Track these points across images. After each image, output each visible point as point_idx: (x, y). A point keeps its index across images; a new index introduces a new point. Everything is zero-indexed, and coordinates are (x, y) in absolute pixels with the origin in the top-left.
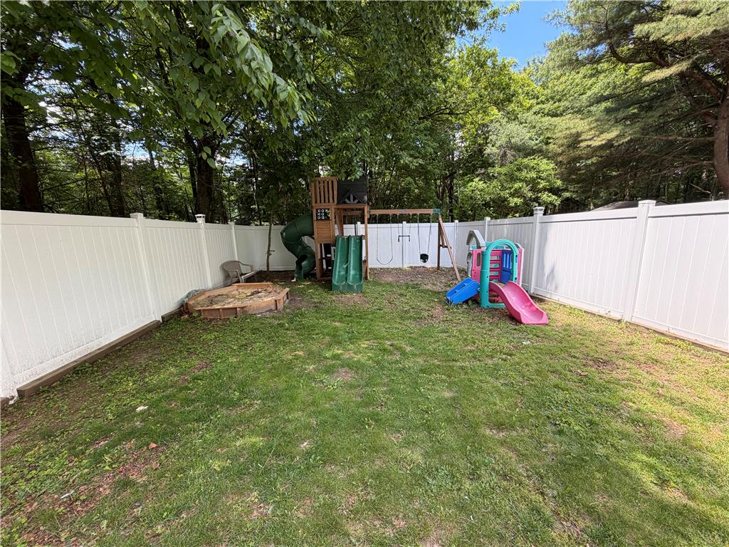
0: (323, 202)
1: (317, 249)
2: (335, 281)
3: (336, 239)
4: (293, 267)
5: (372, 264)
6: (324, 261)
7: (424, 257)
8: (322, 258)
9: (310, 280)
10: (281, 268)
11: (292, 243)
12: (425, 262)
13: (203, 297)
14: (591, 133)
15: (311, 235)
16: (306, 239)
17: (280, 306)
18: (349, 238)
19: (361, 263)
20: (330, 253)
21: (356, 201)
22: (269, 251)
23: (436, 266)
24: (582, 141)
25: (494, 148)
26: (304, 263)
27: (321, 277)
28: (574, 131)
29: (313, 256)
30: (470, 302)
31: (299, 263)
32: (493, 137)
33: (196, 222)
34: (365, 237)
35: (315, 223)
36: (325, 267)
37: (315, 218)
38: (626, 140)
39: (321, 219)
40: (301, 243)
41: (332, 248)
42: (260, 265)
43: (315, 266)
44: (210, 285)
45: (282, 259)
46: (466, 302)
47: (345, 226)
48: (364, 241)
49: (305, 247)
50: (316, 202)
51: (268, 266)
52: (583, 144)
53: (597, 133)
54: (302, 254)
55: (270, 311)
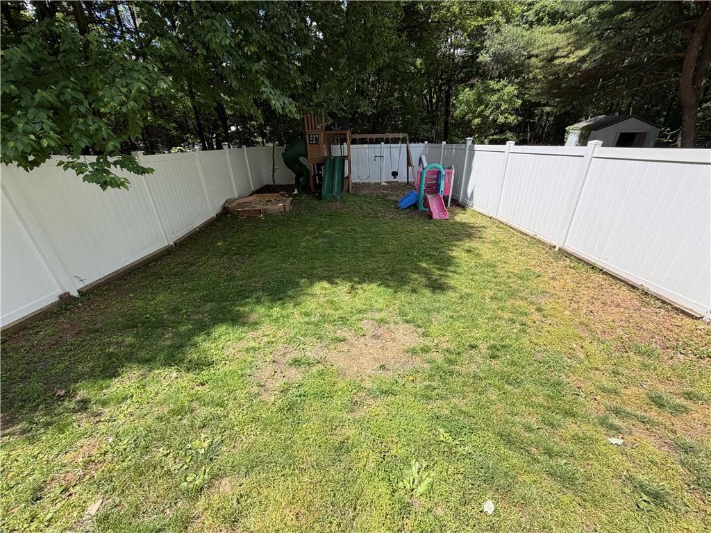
0: (314, 128)
1: (310, 167)
2: (324, 193)
3: (325, 159)
4: (293, 182)
5: (354, 179)
6: (317, 177)
7: (395, 174)
8: (315, 175)
9: (306, 193)
10: (285, 183)
11: (291, 162)
12: (395, 178)
13: (235, 204)
14: (567, 49)
15: (306, 156)
16: (302, 159)
17: (287, 209)
18: (335, 158)
19: (344, 180)
20: (321, 171)
21: (340, 128)
22: (274, 169)
23: (406, 181)
24: (559, 57)
25: (487, 55)
26: (301, 179)
27: (315, 190)
28: (550, 47)
29: (308, 172)
30: (412, 207)
31: (297, 179)
32: (487, 43)
33: (223, 149)
34: (347, 157)
35: (308, 146)
36: (317, 181)
37: (308, 143)
38: (598, 57)
39: (313, 143)
40: (299, 162)
41: (323, 167)
42: (267, 180)
43: (309, 181)
44: (236, 195)
45: (285, 175)
46: (409, 207)
47: (333, 146)
48: (346, 162)
49: (301, 165)
50: (308, 129)
51: (274, 181)
52: (557, 62)
53: (573, 49)
54: (300, 171)
55: (281, 212)
